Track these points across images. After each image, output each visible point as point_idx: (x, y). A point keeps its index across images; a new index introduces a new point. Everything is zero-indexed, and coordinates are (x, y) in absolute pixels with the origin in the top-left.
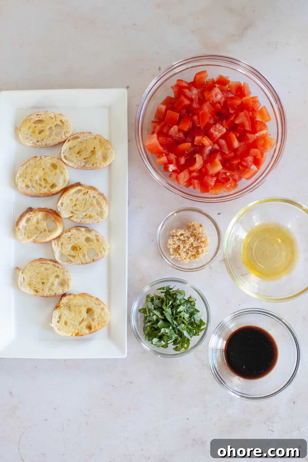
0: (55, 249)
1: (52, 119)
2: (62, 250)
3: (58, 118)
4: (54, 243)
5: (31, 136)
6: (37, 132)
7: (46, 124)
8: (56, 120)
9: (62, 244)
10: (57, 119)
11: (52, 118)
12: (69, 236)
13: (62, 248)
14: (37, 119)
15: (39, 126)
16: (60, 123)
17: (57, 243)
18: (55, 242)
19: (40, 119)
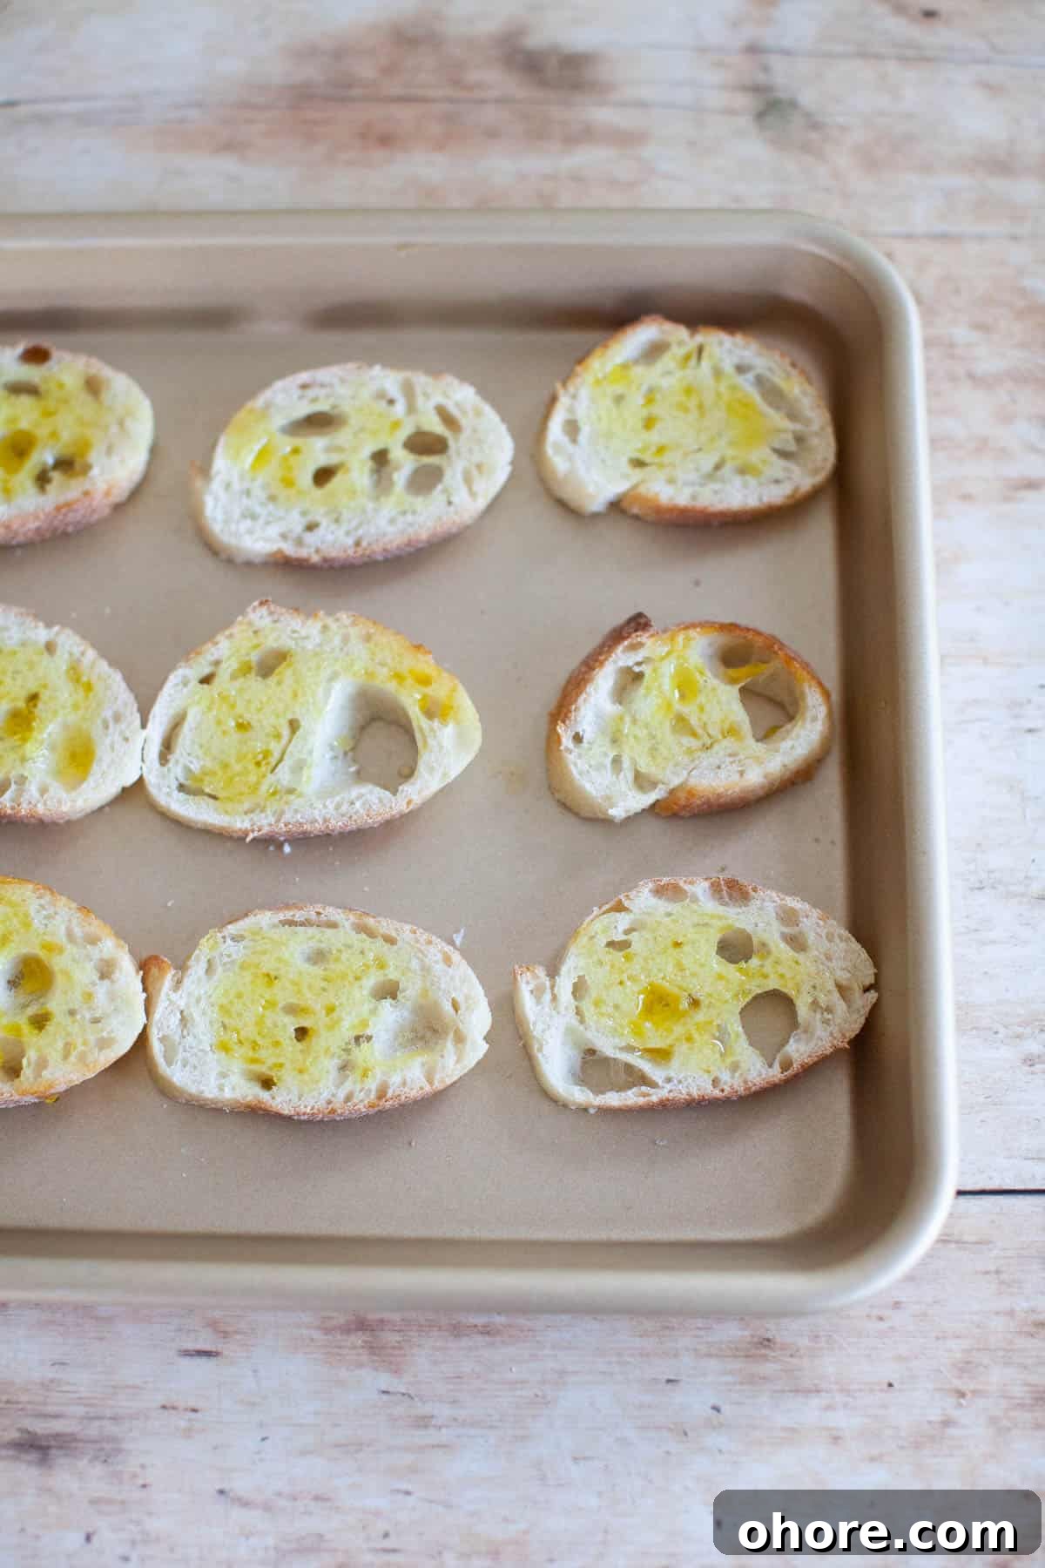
0: (535, 1023)
1: (391, 402)
2: (582, 1022)
3: (426, 395)
4: (531, 987)
5: (272, 498)
6: (306, 479)
7: (355, 434)
8: (411, 408)
9: (579, 989)
10: (420, 401)
11: (389, 397)
12: (620, 937)
13: (578, 1012)
14: (303, 409)
15: (317, 450)
16: (435, 426)
17: (548, 984)
18: (536, 977)
19: (323, 406)
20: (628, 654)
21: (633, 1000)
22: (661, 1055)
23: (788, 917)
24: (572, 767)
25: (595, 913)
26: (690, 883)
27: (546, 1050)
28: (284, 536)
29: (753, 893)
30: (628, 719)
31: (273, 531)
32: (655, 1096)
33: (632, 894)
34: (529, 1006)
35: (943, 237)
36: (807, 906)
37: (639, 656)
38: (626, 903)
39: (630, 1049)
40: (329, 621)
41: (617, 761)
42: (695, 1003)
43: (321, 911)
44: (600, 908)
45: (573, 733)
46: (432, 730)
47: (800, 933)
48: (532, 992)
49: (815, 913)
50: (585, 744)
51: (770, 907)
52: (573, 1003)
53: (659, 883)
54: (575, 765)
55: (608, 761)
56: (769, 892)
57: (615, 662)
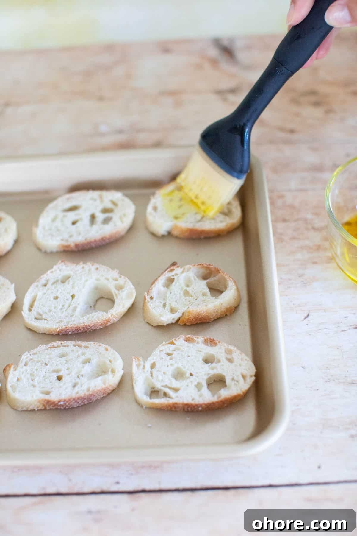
3: (107, 197)
4: (137, 363)
5: (58, 230)
6: (69, 224)
7: (84, 210)
8: (102, 201)
10: (105, 199)
11: (95, 199)
12: (170, 352)
16: (110, 205)
17: (142, 363)
18: (139, 360)
20: (169, 273)
21: (170, 371)
22: (176, 390)
23: (229, 352)
24: (150, 307)
25: (163, 343)
26: (197, 338)
27: (137, 383)
28: (62, 240)
29: (218, 343)
30: (169, 293)
31: (59, 238)
32: (171, 401)
33: (177, 339)
34: (135, 369)
35: (301, 190)
36: (236, 349)
37: (173, 273)
38: (175, 342)
39: (166, 386)
40: (84, 265)
41: (165, 305)
42: (191, 375)
43: (62, 342)
44: (165, 343)
45: (150, 296)
46: (119, 294)
47: (232, 358)
48: (137, 365)
49: (238, 352)
50: (154, 299)
51: (223, 348)
52: (150, 370)
53: (187, 337)
54: (150, 306)
55: (162, 305)
56: (223, 343)
57: (165, 275)
